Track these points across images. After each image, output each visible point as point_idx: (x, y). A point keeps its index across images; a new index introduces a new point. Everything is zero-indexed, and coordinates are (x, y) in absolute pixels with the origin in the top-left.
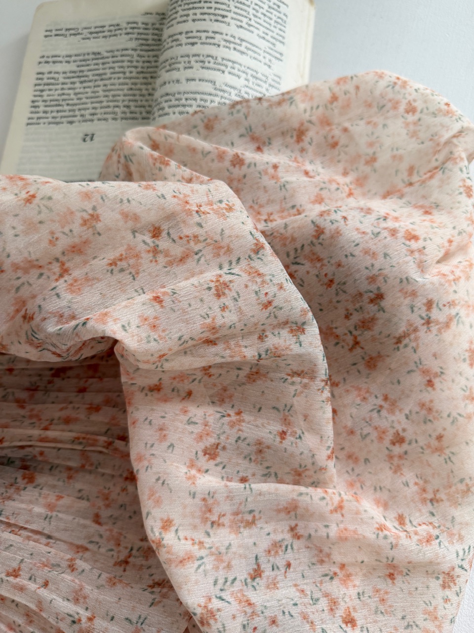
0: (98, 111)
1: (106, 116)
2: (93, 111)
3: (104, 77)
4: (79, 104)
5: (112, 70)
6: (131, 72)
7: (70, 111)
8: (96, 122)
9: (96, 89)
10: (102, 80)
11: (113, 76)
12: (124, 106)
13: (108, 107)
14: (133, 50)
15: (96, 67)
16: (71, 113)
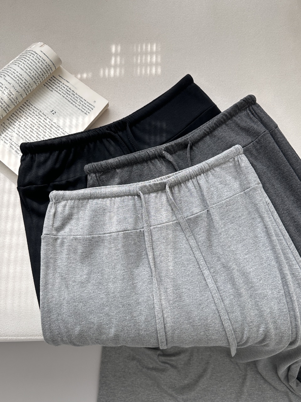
0: (43, 119)
1: (43, 115)
2: (45, 120)
3: (32, 130)
4: (48, 128)
5: (27, 130)
6: (22, 124)
7: (52, 128)
8: (47, 116)
9: (38, 128)
10: (33, 130)
11: (29, 128)
12: (34, 114)
13: (39, 117)
14: (15, 132)
15: (31, 137)
16: (52, 127)
